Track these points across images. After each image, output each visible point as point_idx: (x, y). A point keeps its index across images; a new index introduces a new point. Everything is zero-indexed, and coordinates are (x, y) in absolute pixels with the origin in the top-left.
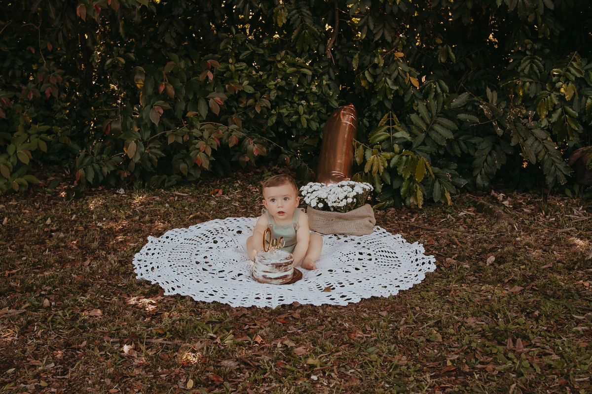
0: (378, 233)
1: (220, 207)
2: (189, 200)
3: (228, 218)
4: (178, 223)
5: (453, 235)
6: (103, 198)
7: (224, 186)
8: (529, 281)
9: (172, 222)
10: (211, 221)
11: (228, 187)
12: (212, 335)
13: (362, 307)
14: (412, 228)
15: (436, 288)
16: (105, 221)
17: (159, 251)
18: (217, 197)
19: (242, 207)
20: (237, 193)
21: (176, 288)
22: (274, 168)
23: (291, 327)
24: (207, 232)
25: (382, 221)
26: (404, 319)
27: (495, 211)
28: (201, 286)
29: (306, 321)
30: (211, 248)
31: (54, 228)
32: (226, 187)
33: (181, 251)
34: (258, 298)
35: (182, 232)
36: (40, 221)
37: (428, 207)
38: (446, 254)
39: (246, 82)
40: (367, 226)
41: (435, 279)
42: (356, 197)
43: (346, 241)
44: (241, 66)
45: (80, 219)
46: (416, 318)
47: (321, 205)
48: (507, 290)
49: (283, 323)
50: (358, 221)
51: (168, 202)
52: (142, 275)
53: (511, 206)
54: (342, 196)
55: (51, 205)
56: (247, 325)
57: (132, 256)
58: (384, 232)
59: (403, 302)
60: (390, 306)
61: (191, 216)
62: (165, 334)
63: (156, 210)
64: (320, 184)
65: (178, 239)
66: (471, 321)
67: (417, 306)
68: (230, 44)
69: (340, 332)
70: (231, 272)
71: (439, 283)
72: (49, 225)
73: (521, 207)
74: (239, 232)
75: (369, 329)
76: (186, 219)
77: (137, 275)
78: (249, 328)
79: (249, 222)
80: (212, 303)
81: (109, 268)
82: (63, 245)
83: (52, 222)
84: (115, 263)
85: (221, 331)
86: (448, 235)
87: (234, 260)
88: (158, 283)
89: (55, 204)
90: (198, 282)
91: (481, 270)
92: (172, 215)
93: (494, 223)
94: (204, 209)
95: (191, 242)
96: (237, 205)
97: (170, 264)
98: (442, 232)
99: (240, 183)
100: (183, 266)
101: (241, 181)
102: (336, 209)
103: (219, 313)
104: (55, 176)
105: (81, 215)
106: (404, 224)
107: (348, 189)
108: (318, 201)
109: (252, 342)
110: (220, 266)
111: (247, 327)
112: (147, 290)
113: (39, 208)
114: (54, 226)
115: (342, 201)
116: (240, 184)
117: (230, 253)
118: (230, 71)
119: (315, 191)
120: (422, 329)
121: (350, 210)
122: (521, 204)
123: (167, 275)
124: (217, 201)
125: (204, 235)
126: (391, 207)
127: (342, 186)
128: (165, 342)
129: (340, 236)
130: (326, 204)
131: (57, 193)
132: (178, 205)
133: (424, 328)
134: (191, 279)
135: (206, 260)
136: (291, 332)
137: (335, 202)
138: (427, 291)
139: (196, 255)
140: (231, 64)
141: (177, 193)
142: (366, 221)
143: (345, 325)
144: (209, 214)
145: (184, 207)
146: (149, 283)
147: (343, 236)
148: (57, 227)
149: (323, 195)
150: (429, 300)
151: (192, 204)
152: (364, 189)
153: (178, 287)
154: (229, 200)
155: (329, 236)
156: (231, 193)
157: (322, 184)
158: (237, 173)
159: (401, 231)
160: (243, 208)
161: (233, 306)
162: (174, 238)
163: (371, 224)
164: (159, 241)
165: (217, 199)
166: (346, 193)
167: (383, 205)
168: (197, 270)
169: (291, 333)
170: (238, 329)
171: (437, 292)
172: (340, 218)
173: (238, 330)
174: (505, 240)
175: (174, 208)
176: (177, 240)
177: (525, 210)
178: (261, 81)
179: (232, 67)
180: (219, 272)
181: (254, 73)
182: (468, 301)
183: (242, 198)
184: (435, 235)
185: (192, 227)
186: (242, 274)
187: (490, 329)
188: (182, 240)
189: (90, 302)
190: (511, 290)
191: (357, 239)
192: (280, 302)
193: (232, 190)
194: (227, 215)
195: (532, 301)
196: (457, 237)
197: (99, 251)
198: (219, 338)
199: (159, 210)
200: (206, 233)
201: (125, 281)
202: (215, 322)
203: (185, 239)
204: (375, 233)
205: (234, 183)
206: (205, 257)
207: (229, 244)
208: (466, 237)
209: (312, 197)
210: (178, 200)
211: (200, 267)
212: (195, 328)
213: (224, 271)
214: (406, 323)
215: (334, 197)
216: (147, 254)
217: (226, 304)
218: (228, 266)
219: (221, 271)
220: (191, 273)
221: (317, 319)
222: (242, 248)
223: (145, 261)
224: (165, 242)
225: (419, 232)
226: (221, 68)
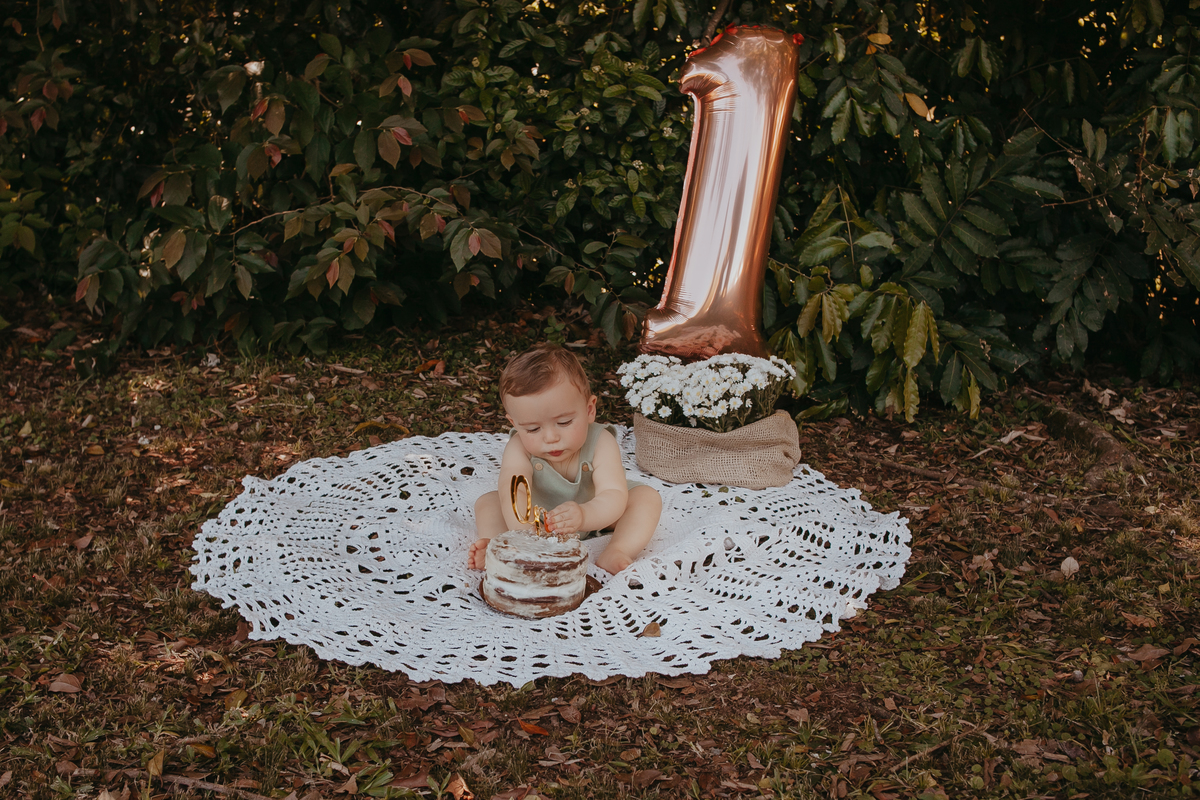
0: (803, 482)
1: (434, 406)
2: (364, 384)
3: (447, 434)
4: (328, 443)
5: (988, 494)
6: (167, 376)
7: (450, 352)
8: (1182, 629)
9: (314, 440)
10: (405, 441)
11: (461, 354)
12: (338, 767)
13: (745, 694)
14: (889, 471)
15: (939, 643)
16: (157, 433)
17: (263, 516)
18: (431, 379)
19: (485, 405)
20: (479, 370)
21: (282, 620)
22: (574, 311)
23: (552, 750)
24: (389, 469)
25: (815, 453)
26: (851, 736)
27: (1092, 435)
28: (342, 619)
29: (591, 732)
30: (393, 510)
31: (35, 448)
32: (456, 355)
33: (317, 515)
34: (481, 658)
35: (330, 468)
36: (7, 429)
37: (931, 418)
38: (969, 546)
39: (511, 114)
40: (777, 466)
41: (940, 616)
42: (752, 394)
43: (723, 503)
44: (501, 75)
45: (102, 426)
46: (884, 736)
47: (665, 412)
48: (1124, 654)
49: (534, 736)
50: (757, 454)
51: (314, 391)
52: (207, 578)
53: (1131, 422)
54: (716, 392)
55: (44, 389)
56: (438, 736)
57: (195, 528)
58: (819, 481)
59: (854, 680)
60: (819, 692)
61: (362, 425)
62: (217, 759)
63: (283, 408)
64: (665, 360)
65: (317, 485)
66: (1029, 749)
67: (887, 694)
68: (482, 23)
69: (679, 771)
70: (428, 579)
71: (948, 628)
72: (25, 439)
73: (1156, 425)
74: (468, 471)
75: (755, 764)
76: (347, 433)
77: (194, 578)
78: (442, 748)
79: (495, 444)
80: (362, 667)
81: (131, 559)
82: (42, 491)
83: (34, 431)
84: (151, 542)
85: (366, 754)
86: (976, 493)
87: (440, 546)
88: (236, 606)
89: (54, 385)
90: (339, 605)
91: (1057, 592)
92: (318, 421)
93: (1092, 466)
94: (396, 408)
95: (347, 493)
96: (474, 400)
97: (281, 552)
98: (961, 485)
99: (488, 345)
100: (311, 559)
101: (494, 342)
102: (703, 423)
103: (373, 696)
104: (71, 319)
105: (105, 416)
106: (868, 461)
107: (733, 376)
108: (659, 402)
109: (440, 794)
110: (402, 561)
111: (437, 743)
112: (206, 625)
113: (17, 394)
114: (36, 441)
115: (716, 403)
116: (488, 350)
117: (432, 528)
118: (474, 85)
119: (652, 375)
120: (898, 772)
121: (736, 425)
122: (1155, 416)
123: (266, 581)
124: (429, 389)
125: (381, 477)
126: (841, 416)
127: (718, 367)
128: (209, 786)
129: (709, 489)
130: (678, 410)
131: (66, 360)
132: (335, 397)
133: (904, 767)
134: (323, 597)
135: (375, 543)
136: (550, 764)
137: (700, 406)
138: (918, 651)
139: (353, 528)
140: (478, 69)
141: (340, 367)
142: (776, 454)
143: (695, 750)
144: (406, 422)
145: (350, 402)
146: (216, 603)
147: (718, 488)
148: (43, 445)
149: (672, 388)
150: (921, 678)
151: (370, 395)
152: (771, 377)
153: (289, 616)
154: (458, 387)
155: (685, 487)
156: (464, 371)
157: (672, 358)
158: (487, 323)
159: (862, 479)
160: (488, 410)
161: (416, 677)
162: (306, 480)
163: (789, 462)
164: (271, 489)
165: (430, 385)
166: (726, 386)
167: (823, 412)
168: (344, 570)
169: (550, 768)
170: (412, 749)
171: (944, 653)
172: (712, 444)
173: (412, 753)
174: (1117, 511)
175: (327, 404)
176: (313, 487)
177: (1166, 433)
178: (545, 111)
179: (478, 78)
180: (399, 577)
181: (531, 90)
182: (1024, 685)
183: (487, 383)
184: (945, 493)
185: (357, 456)
186: (452, 587)
187: (1081, 777)
188: (326, 488)
189: (62, 651)
190: (1136, 656)
191: (751, 496)
192: (537, 669)
193: (468, 364)
194: (446, 426)
195: (1190, 691)
196: (997, 498)
197: (122, 510)
198: (353, 778)
199: (290, 409)
200: (385, 471)
201: (161, 597)
202: (358, 727)
203: (334, 485)
204: (797, 482)
205: (474, 346)
206: (373, 536)
207: (438, 501)
208: (1021, 499)
209: (644, 392)
210: (338, 385)
211: (352, 563)
212: (299, 743)
213: (410, 575)
214: (856, 749)
215: (698, 394)
216: (233, 522)
217: (398, 672)
218: (422, 563)
219: (404, 577)
220: (326, 581)
221: (624, 728)
222: (467, 513)
223: (225, 542)
224: (283, 491)
225: (905, 483)
226: (454, 80)
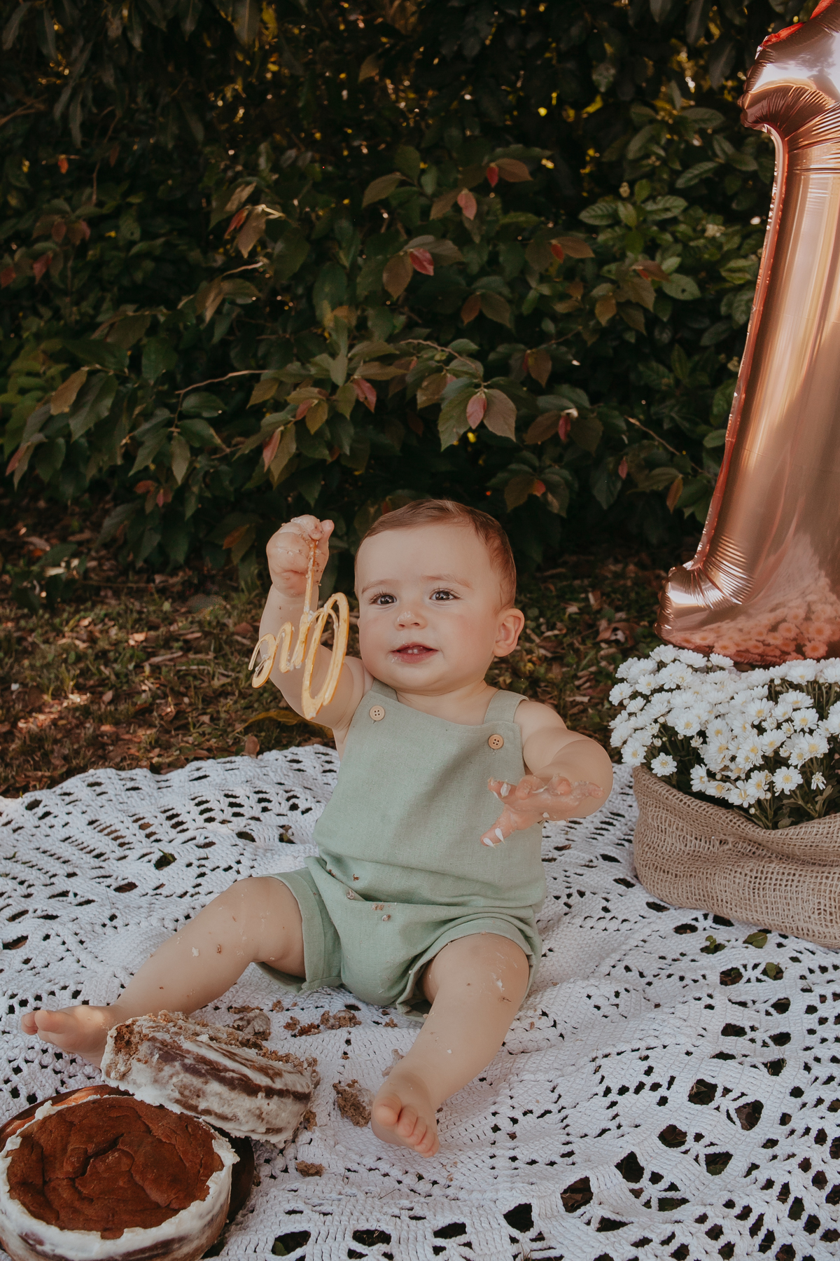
30: (129, 887)
39: (672, 262)
42: (825, 763)
43: (730, 975)
44: (667, 210)
47: (665, 765)
76: (237, 726)
140: (628, 200)
179: (626, 212)
226: (596, 217)
